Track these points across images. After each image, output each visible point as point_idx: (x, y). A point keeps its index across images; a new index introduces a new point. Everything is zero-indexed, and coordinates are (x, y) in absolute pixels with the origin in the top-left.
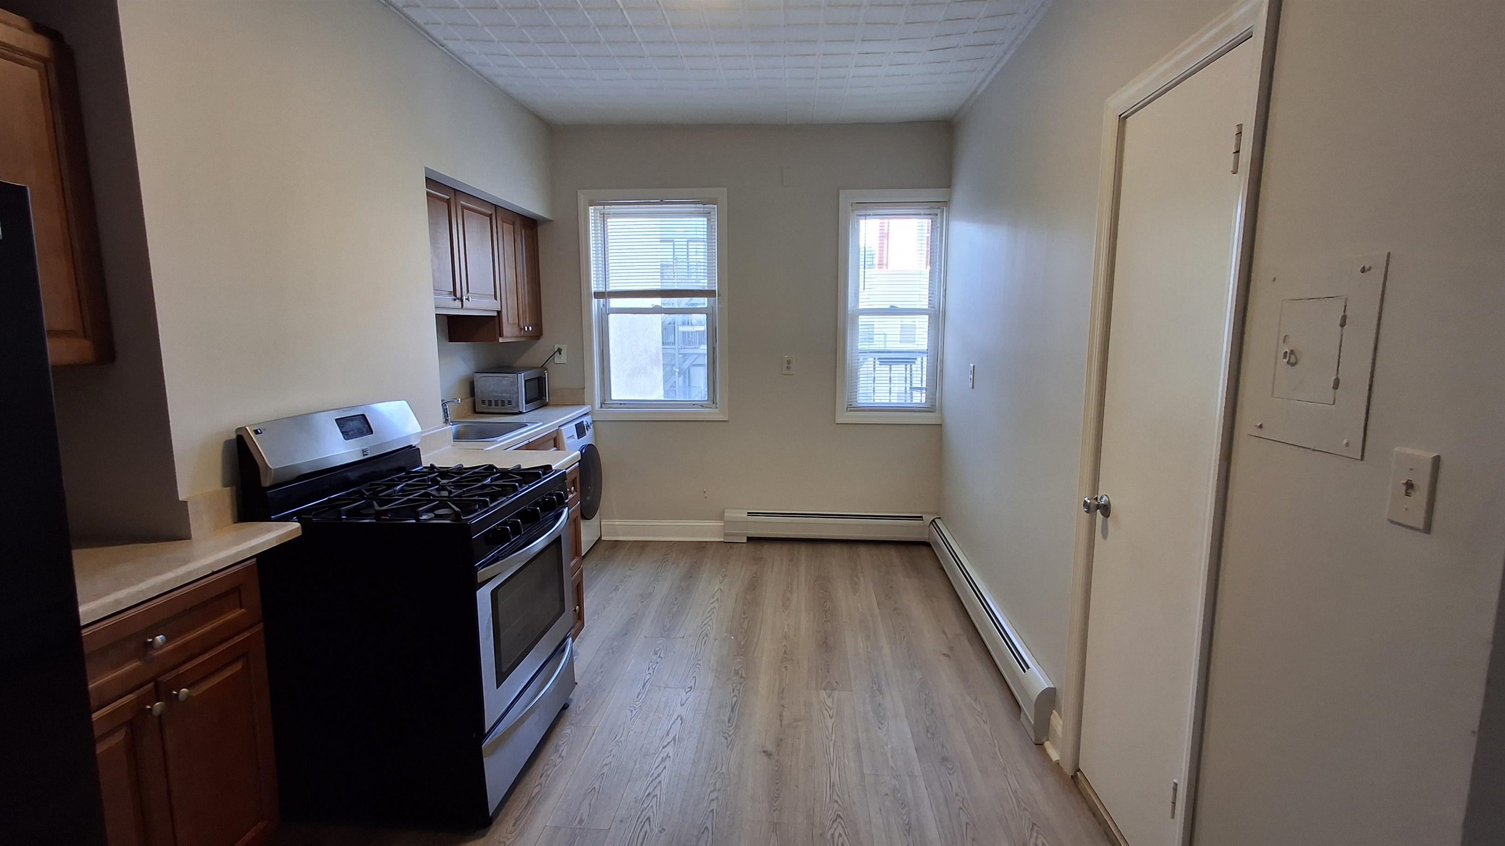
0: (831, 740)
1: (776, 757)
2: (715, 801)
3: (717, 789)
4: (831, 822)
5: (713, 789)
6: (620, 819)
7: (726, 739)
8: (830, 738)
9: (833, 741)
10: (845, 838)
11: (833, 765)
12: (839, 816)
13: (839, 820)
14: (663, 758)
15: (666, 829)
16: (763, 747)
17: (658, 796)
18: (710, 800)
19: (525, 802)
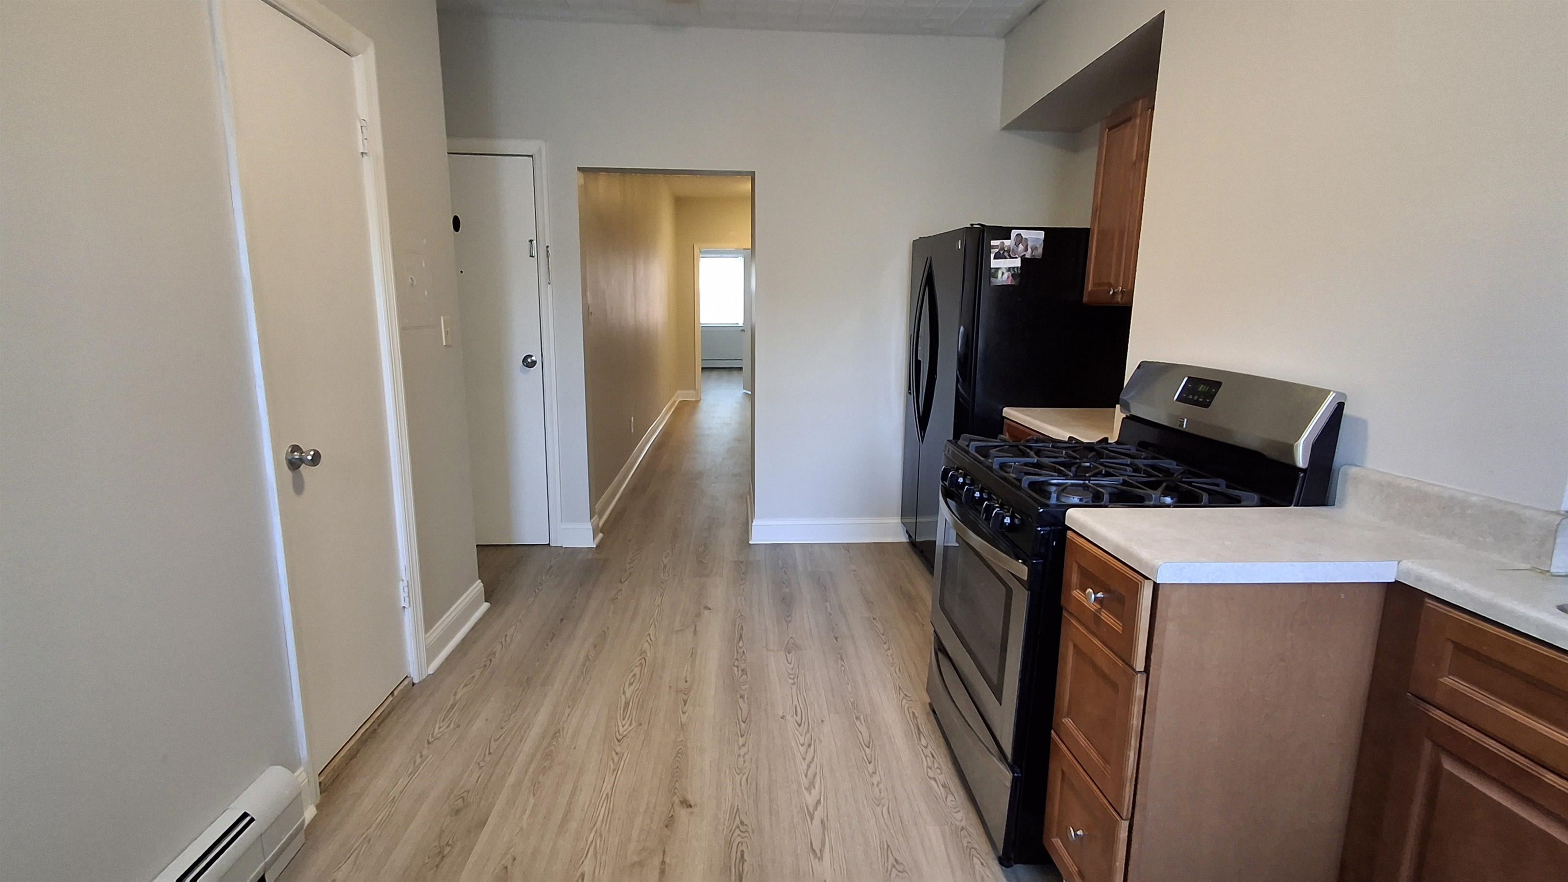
0: (596, 832)
1: (676, 800)
2: (740, 744)
3: (742, 757)
4: (628, 736)
5: (746, 757)
6: (825, 722)
7: (742, 823)
8: (598, 834)
9: (594, 830)
10: (619, 723)
11: (607, 794)
12: (619, 741)
13: (619, 738)
14: (814, 787)
15: (780, 718)
16: (692, 813)
17: (800, 746)
18: (747, 745)
19: (924, 729)
